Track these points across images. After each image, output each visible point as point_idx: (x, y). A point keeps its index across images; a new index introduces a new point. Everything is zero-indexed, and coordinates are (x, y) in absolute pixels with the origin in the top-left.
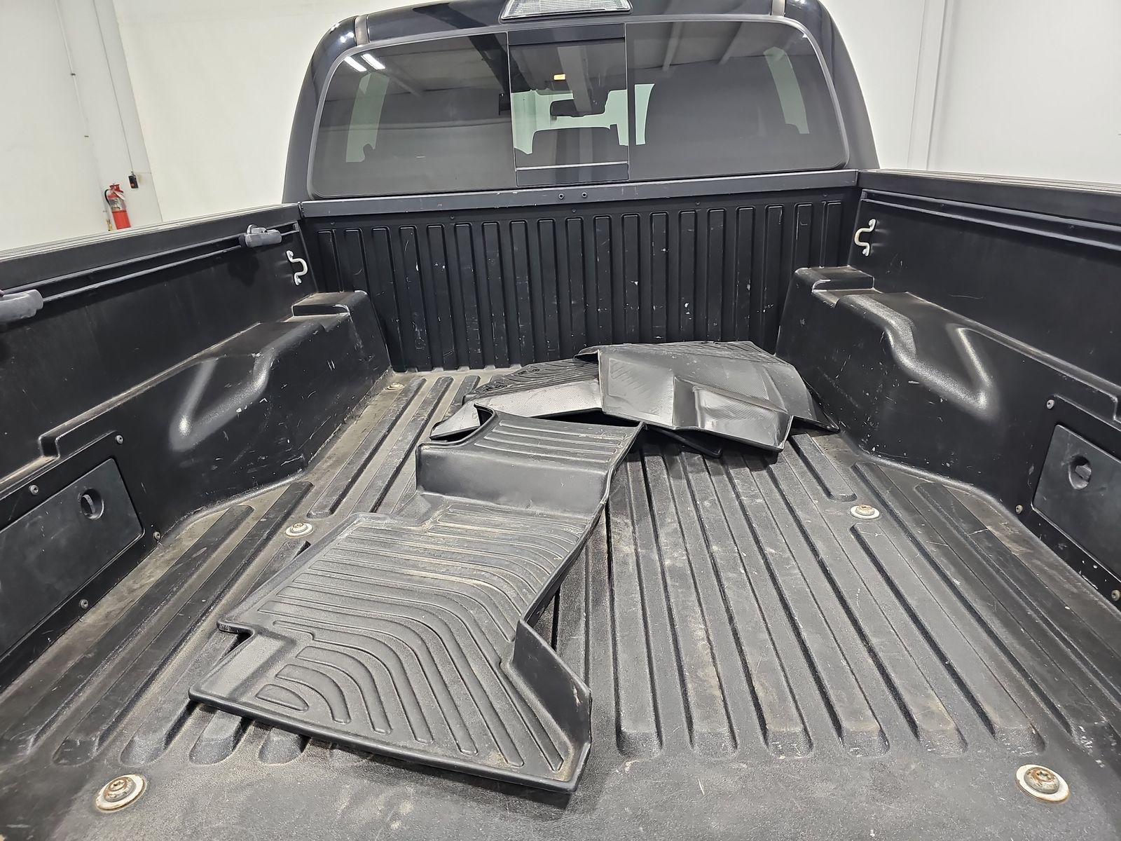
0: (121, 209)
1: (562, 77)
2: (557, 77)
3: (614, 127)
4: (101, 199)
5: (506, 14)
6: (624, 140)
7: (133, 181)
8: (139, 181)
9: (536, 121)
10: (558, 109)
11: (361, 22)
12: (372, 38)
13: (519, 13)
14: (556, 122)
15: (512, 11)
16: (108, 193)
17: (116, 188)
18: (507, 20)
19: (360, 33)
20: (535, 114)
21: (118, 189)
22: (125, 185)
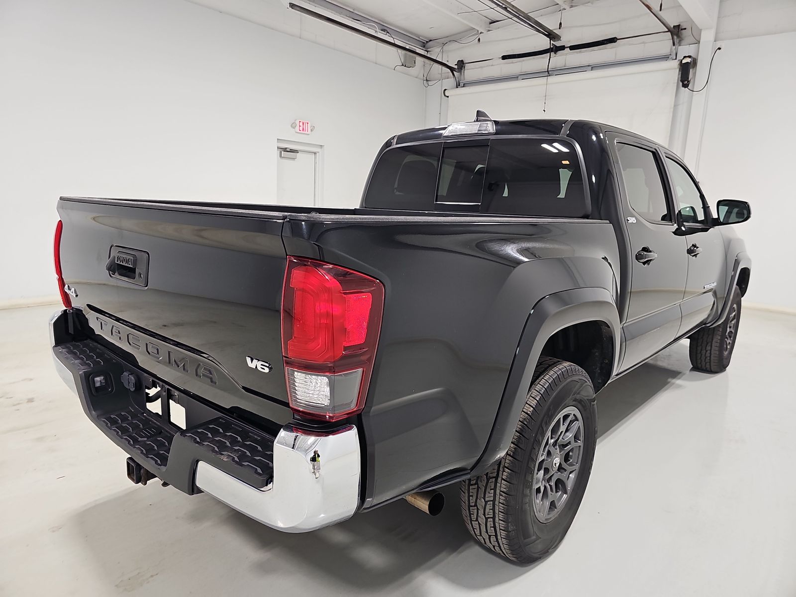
12: (397, 143)
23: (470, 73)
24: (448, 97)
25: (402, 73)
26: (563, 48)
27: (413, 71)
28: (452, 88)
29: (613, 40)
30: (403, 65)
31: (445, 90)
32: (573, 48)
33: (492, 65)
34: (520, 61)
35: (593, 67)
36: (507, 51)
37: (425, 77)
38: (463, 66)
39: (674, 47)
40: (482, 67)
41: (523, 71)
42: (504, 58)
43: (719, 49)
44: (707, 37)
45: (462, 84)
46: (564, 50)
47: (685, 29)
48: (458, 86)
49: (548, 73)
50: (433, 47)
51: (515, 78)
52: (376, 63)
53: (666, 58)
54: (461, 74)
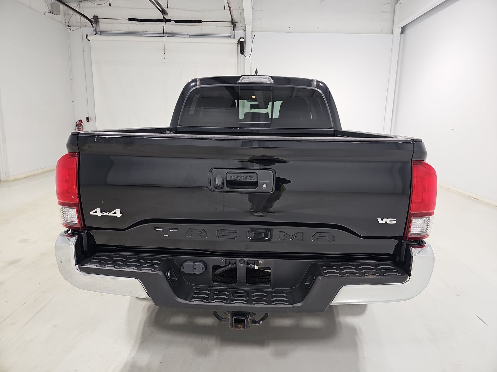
0: (82, 129)
1: (254, 97)
2: (253, 97)
3: (268, 113)
4: (74, 125)
5: (240, 81)
6: (270, 117)
7: (88, 119)
8: (90, 120)
9: (244, 110)
10: (252, 106)
11: (199, 80)
12: (202, 84)
13: (243, 81)
14: (252, 110)
15: (241, 80)
16: (77, 123)
17: (81, 121)
18: (240, 83)
19: (198, 83)
20: (244, 107)
21: (81, 122)
22: (84, 120)
23: (103, 26)
24: (89, 40)
25: (51, 18)
26: (170, 20)
27: (59, 18)
28: (91, 35)
29: (200, 21)
30: (50, 12)
31: (87, 35)
32: (176, 21)
33: (121, 23)
34: (141, 24)
35: (190, 36)
36: (131, 15)
37: (67, 23)
38: (98, 20)
39: (234, 31)
40: (113, 23)
41: (144, 31)
42: (130, 20)
43: (255, 36)
44: (249, 28)
45: (99, 33)
46: (171, 22)
47: (237, 22)
48: (96, 33)
49: (164, 34)
50: (69, 2)
51: (140, 34)
52: (30, 8)
53: (229, 37)
54: (97, 25)
